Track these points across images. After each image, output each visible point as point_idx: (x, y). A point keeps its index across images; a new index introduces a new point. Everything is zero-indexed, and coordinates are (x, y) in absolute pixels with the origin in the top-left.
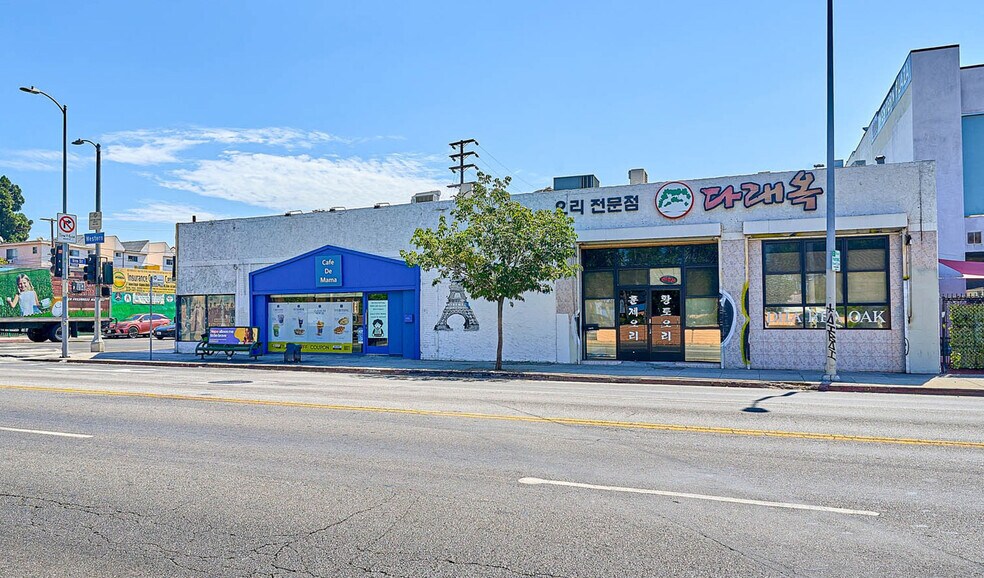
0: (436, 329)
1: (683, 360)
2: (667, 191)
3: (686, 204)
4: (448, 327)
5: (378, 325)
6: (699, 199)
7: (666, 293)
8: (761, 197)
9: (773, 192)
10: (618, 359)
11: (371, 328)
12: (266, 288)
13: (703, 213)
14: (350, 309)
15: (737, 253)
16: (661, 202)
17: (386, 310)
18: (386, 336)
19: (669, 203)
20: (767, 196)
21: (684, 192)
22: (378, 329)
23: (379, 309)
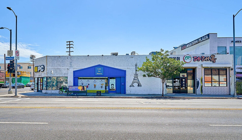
0: (130, 86)
1: (187, 93)
2: (186, 57)
3: (190, 60)
4: (133, 86)
5: (112, 85)
6: (193, 59)
7: (184, 79)
8: (205, 59)
9: (207, 58)
10: (173, 93)
11: (110, 86)
12: (78, 75)
13: (193, 62)
14: (104, 81)
15: (200, 70)
16: (185, 59)
17: (115, 82)
18: (115, 88)
19: (187, 59)
20: (206, 59)
21: (190, 57)
22: (112, 86)
23: (113, 82)
